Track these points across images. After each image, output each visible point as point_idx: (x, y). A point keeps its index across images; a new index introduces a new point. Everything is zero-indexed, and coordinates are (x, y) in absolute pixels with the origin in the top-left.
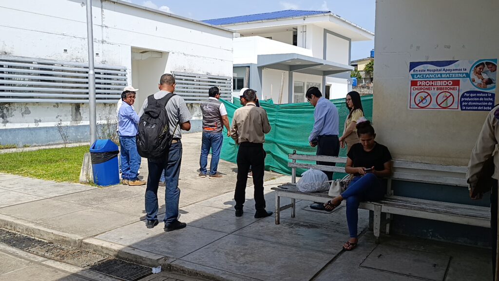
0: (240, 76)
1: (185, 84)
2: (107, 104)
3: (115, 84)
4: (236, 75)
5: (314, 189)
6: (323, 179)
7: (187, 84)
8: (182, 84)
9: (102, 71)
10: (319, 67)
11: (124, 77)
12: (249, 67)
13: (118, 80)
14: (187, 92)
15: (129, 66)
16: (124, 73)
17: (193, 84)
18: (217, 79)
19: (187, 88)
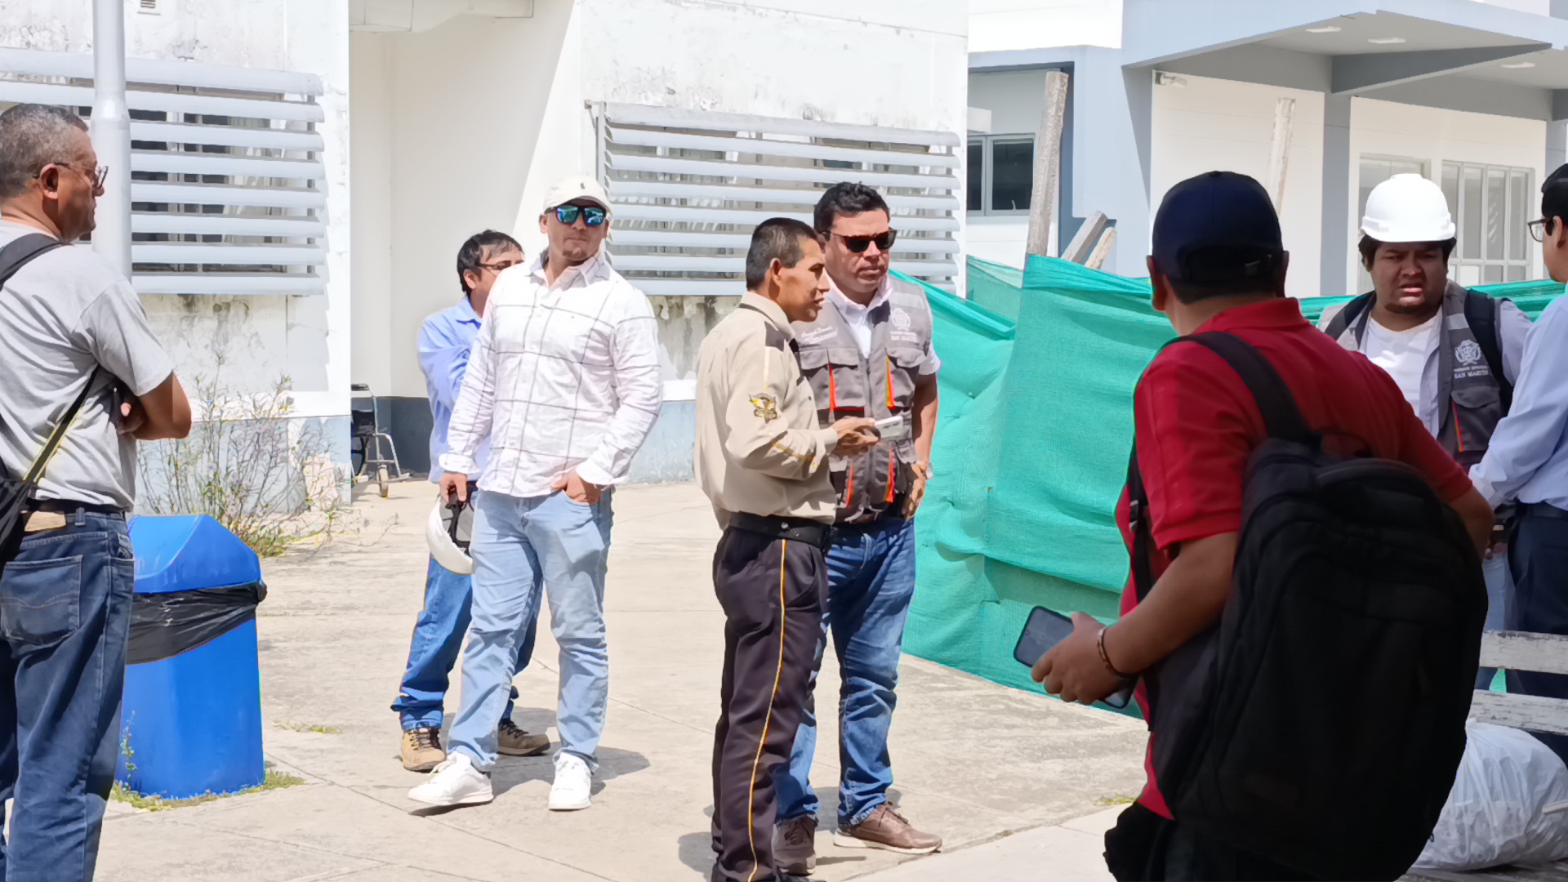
0: (1013, 128)
1: (671, 177)
2: (200, 305)
3: (252, 183)
4: (984, 122)
5: (1475, 848)
6: (1542, 787)
7: (684, 178)
8: (652, 176)
9: (176, 105)
10: (1522, 64)
11: (304, 141)
12: (1068, 68)
13: (267, 153)
14: (682, 227)
15: (335, 75)
16: (303, 113)
17: (722, 180)
18: (869, 145)
19: (683, 202)
